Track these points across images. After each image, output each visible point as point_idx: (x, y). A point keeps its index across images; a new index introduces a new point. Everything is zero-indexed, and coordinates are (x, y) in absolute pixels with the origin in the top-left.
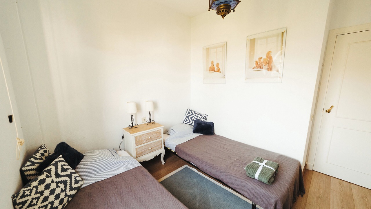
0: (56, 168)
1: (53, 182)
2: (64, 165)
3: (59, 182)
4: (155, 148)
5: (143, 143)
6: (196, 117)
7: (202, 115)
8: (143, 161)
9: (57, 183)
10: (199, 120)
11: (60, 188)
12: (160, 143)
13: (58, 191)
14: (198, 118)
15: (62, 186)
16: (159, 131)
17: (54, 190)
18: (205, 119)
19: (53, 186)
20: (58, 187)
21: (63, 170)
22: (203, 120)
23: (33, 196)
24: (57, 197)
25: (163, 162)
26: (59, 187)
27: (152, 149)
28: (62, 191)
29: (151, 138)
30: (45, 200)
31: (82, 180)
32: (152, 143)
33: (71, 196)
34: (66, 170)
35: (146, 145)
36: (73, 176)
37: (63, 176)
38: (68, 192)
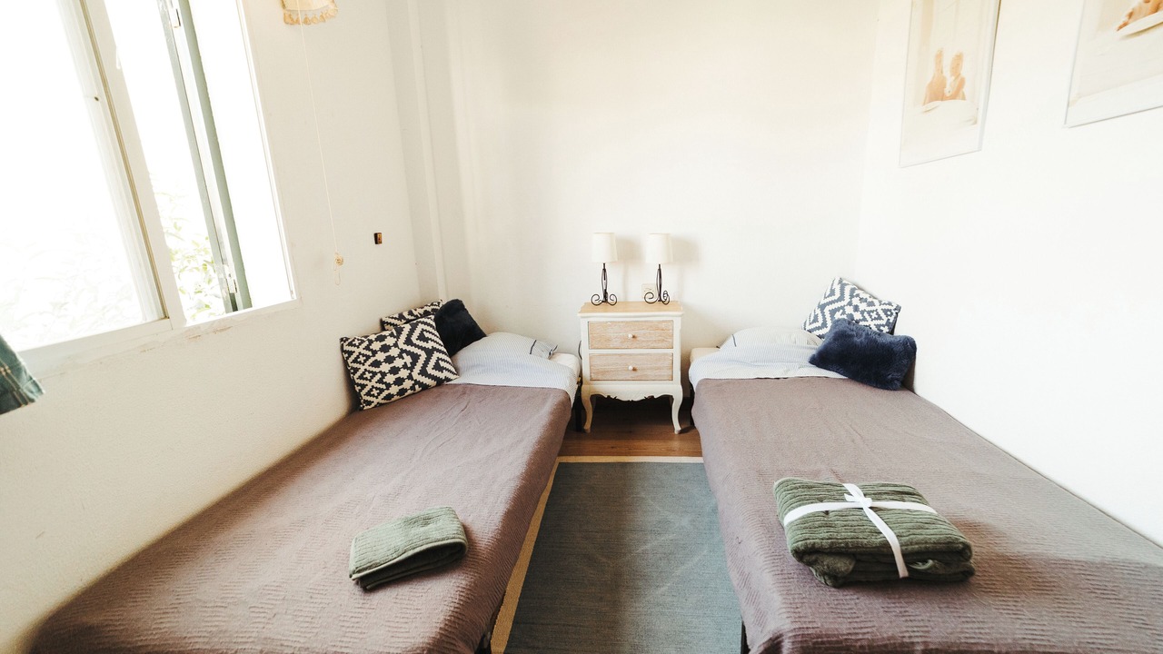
0: (412, 331)
1: (396, 345)
2: (427, 332)
3: (405, 351)
4: (649, 373)
5: (611, 346)
6: (849, 310)
7: (876, 302)
8: (609, 396)
9: (403, 351)
10: (857, 322)
11: (404, 361)
12: (668, 363)
13: (398, 363)
14: (857, 316)
15: (408, 359)
16: (663, 326)
17: (394, 358)
18: (884, 322)
19: (394, 352)
20: (400, 356)
21: (422, 337)
22: (872, 324)
23: (361, 350)
24: (394, 371)
25: (677, 427)
26: (403, 359)
27: (639, 373)
28: (405, 366)
29: (634, 337)
30: (377, 364)
31: (457, 372)
32: (640, 354)
33: (421, 384)
34: (426, 340)
35: (620, 355)
36: (436, 355)
37: (416, 346)
38: (415, 374)
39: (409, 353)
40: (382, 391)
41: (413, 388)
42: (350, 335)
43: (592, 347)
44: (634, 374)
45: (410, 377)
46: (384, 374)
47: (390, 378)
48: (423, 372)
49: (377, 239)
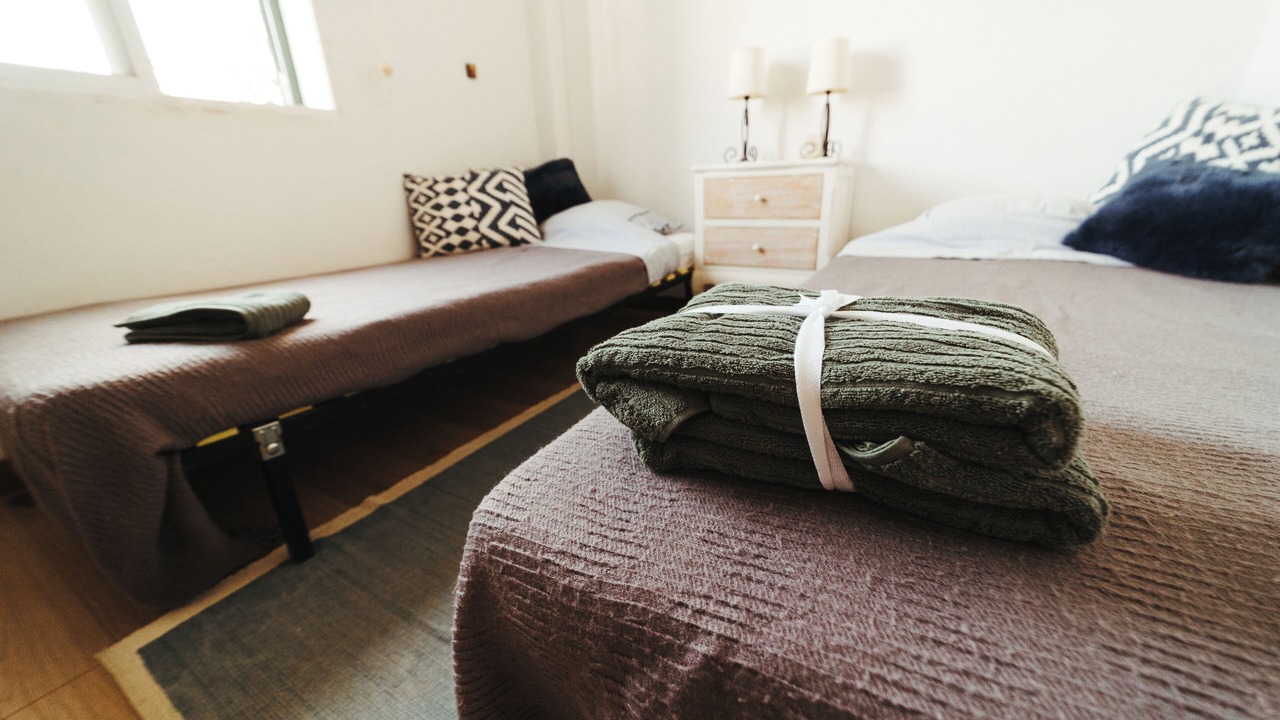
0: (490, 179)
2: (510, 183)
3: (474, 199)
4: (782, 256)
5: (732, 215)
9: (472, 198)
11: (471, 209)
12: (810, 242)
13: (463, 210)
16: (808, 181)
17: (459, 204)
19: (461, 198)
20: (468, 203)
21: (500, 187)
23: (422, 189)
26: (471, 207)
28: (472, 216)
29: (764, 201)
30: (438, 207)
31: (543, 236)
32: (773, 228)
33: (490, 240)
34: (504, 190)
35: (744, 228)
36: (513, 210)
37: (489, 195)
38: (484, 226)
39: (478, 201)
40: (440, 238)
41: (479, 242)
42: (413, 172)
43: (708, 217)
44: (760, 258)
45: (476, 229)
46: (444, 220)
47: (451, 226)
48: (494, 226)
49: (471, 72)
